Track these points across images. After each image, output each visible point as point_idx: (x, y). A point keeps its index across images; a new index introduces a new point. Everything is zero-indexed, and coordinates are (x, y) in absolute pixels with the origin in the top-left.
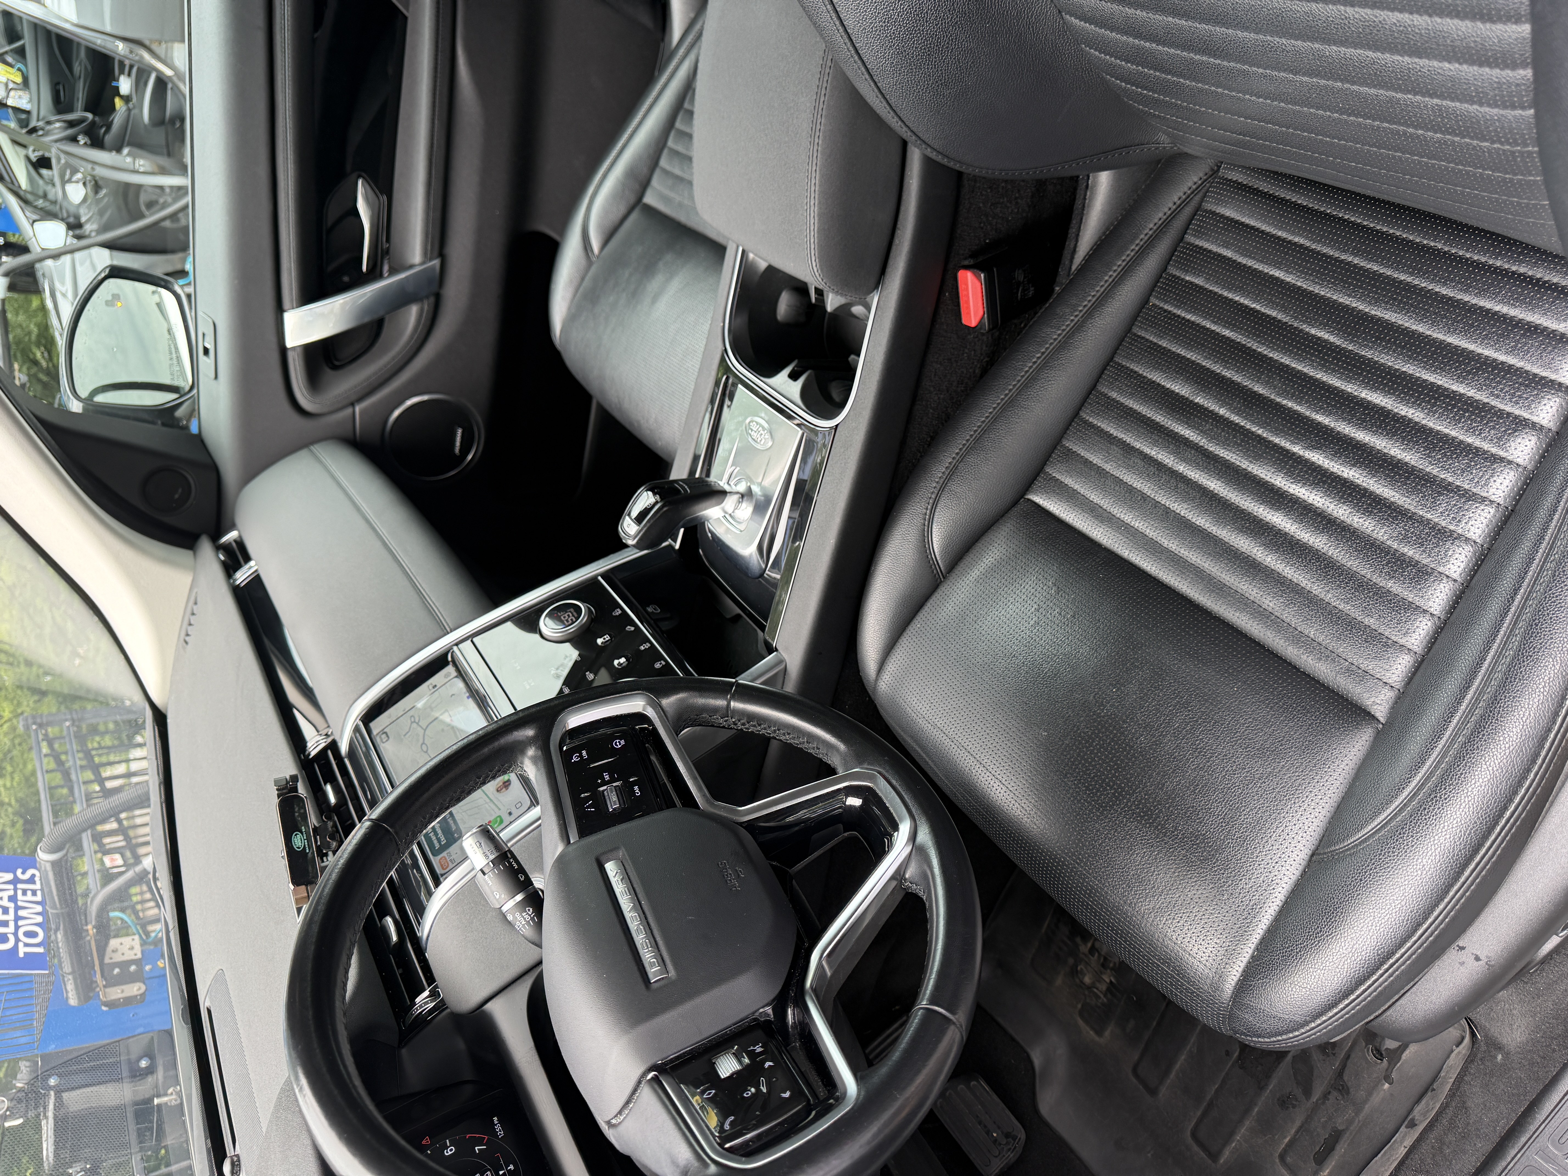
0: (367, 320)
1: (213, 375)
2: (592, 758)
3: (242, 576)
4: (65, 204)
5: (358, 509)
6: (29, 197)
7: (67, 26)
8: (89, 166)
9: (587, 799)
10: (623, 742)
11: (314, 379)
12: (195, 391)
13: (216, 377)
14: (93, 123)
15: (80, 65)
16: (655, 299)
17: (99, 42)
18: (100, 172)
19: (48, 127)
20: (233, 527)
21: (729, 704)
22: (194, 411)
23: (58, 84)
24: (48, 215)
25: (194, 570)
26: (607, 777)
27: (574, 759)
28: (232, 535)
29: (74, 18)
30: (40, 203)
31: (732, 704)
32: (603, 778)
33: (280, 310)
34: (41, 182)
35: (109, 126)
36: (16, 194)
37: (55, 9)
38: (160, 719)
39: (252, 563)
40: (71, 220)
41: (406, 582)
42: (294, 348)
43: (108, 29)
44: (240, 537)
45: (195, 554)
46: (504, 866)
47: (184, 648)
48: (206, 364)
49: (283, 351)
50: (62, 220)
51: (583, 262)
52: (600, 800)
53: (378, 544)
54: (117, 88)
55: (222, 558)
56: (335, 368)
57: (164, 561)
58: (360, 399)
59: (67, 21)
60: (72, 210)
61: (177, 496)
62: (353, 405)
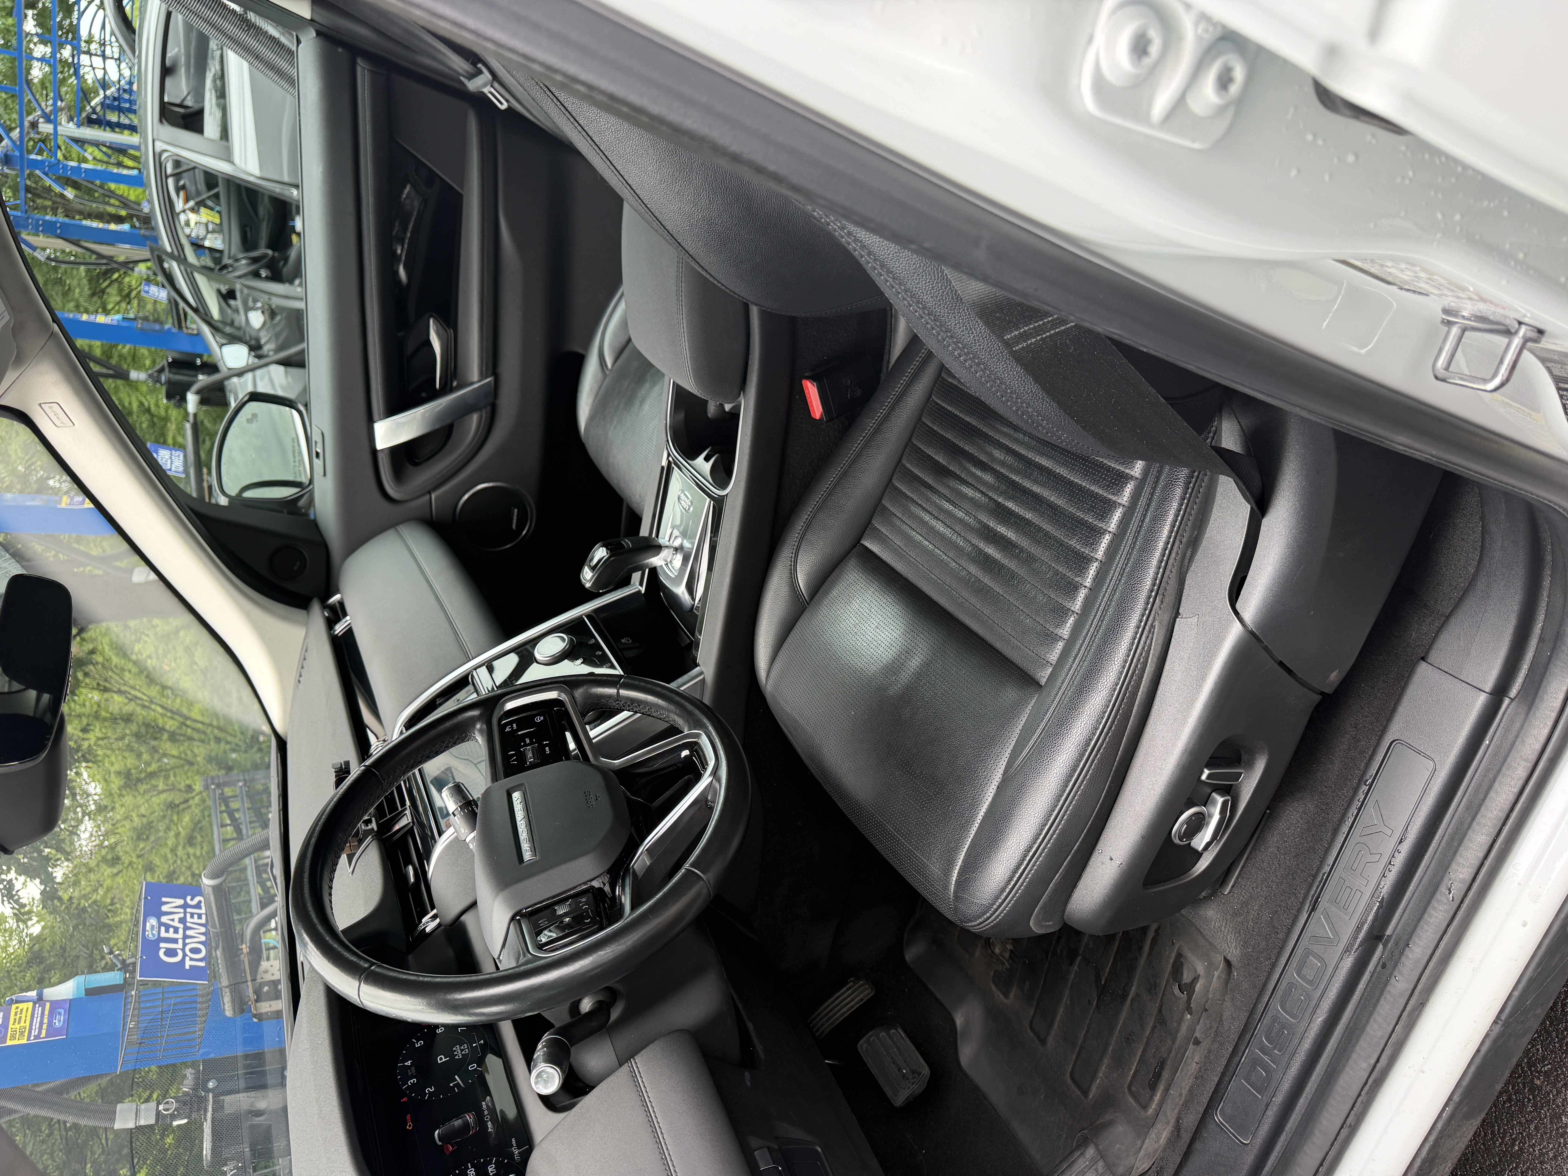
0: (437, 426)
1: (322, 474)
2: (519, 730)
3: (339, 628)
4: (248, 329)
5: (422, 572)
6: (220, 326)
7: (252, 179)
8: (266, 297)
9: (513, 755)
10: (542, 718)
11: (398, 473)
12: (311, 487)
13: (325, 475)
14: (273, 257)
15: (264, 209)
16: (642, 402)
17: (278, 190)
18: (276, 302)
19: (236, 264)
20: (337, 591)
21: (618, 692)
22: (311, 501)
23: (245, 226)
24: (233, 339)
25: (306, 624)
26: (528, 741)
27: (507, 729)
28: (337, 597)
29: (257, 172)
30: (228, 330)
31: (621, 691)
32: (525, 742)
33: (371, 421)
34: (229, 311)
35: (286, 260)
36: (209, 322)
37: (243, 166)
38: (282, 745)
39: (348, 618)
40: (253, 342)
41: (447, 625)
42: (382, 450)
43: (286, 179)
44: (342, 598)
45: (308, 613)
46: (468, 810)
47: (298, 686)
48: (318, 464)
49: (374, 452)
50: (246, 343)
51: (600, 375)
52: (522, 757)
53: (432, 597)
54: (294, 227)
55: (326, 614)
56: (416, 464)
57: (284, 618)
58: (436, 488)
59: (252, 175)
60: (253, 334)
61: (296, 568)
62: (430, 493)
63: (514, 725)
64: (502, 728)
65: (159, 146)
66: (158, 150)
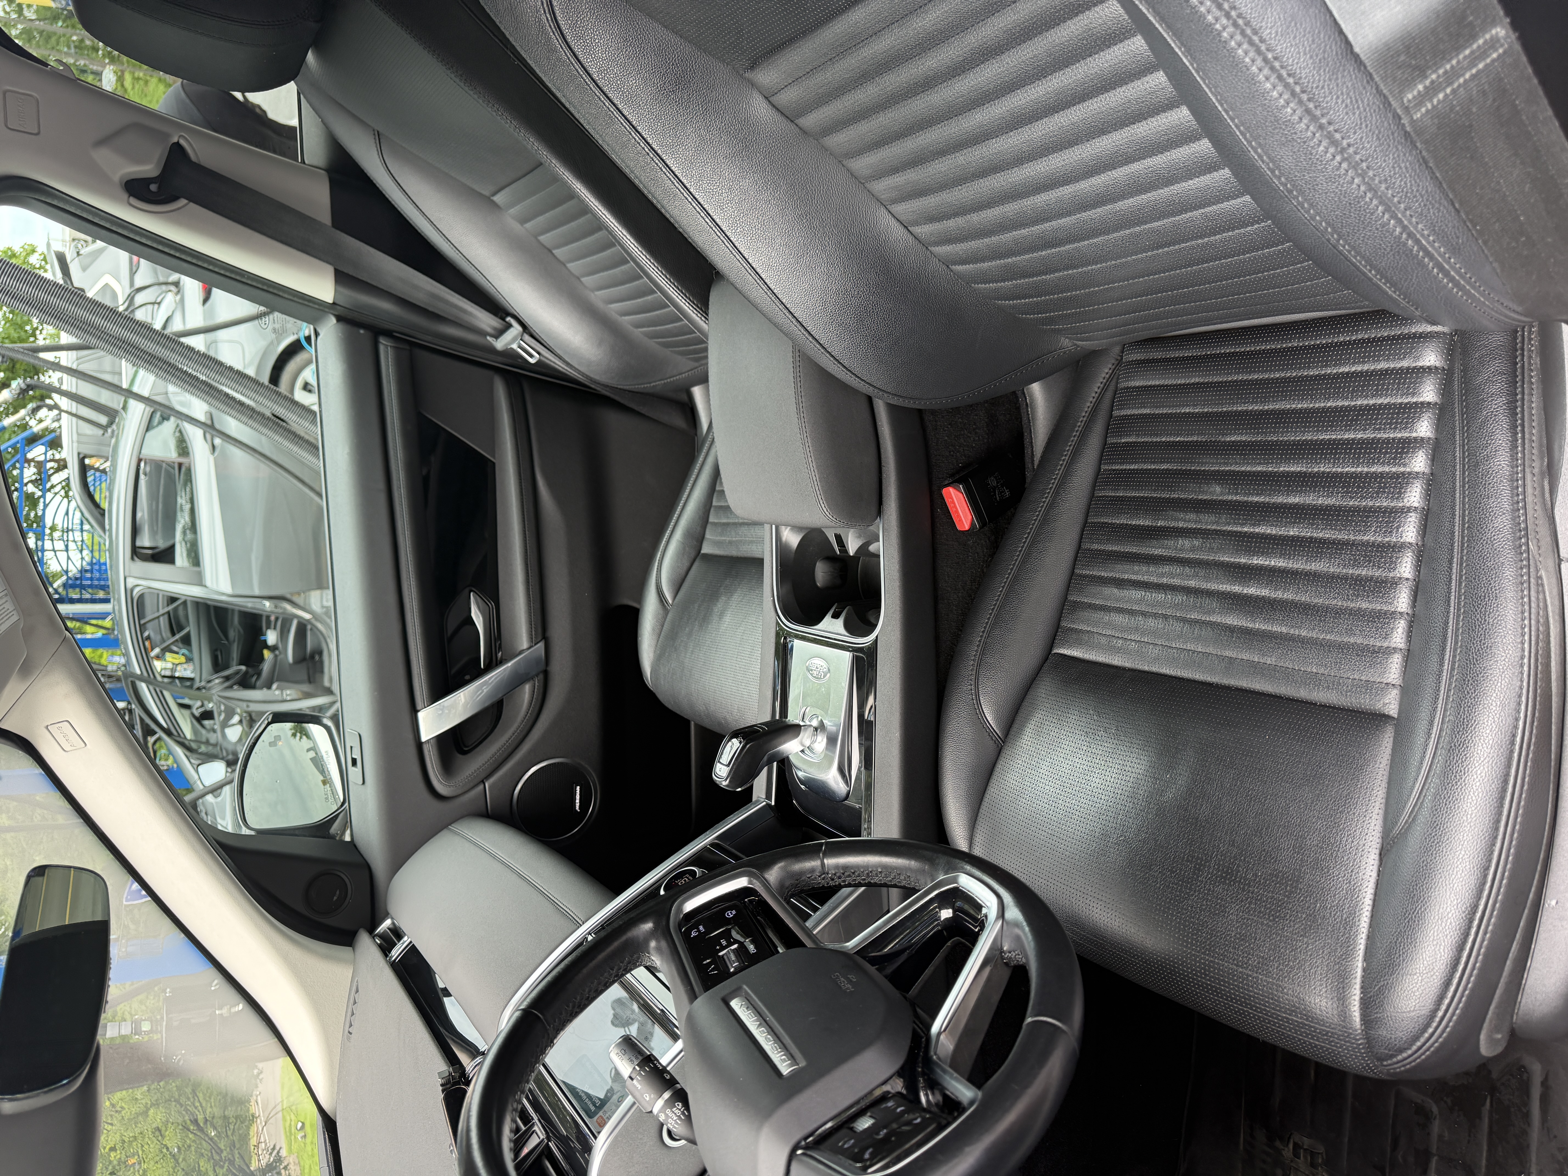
0: (485, 705)
1: (361, 782)
2: (709, 931)
3: (396, 952)
4: (225, 745)
5: (494, 857)
6: (194, 746)
7: (224, 598)
8: (244, 705)
9: (709, 964)
10: (734, 912)
11: (446, 767)
12: (346, 804)
13: (364, 783)
14: (246, 673)
15: (235, 631)
16: (721, 615)
17: (250, 605)
18: (254, 707)
19: (210, 685)
20: (386, 915)
21: (823, 864)
22: (348, 823)
23: (216, 650)
24: (210, 757)
25: (354, 962)
26: (724, 943)
27: (694, 934)
28: (388, 923)
29: (229, 591)
30: (203, 749)
31: (825, 861)
32: (721, 944)
33: (414, 711)
34: (204, 732)
35: (259, 674)
36: (182, 745)
37: (215, 587)
38: (330, 1125)
39: (405, 938)
40: (230, 757)
42: (428, 741)
43: (257, 592)
44: (393, 923)
45: (354, 948)
46: (649, 1067)
47: (349, 1039)
48: (354, 773)
49: (419, 745)
50: (222, 759)
51: (661, 614)
52: (721, 963)
54: (265, 641)
55: (379, 944)
56: (465, 753)
57: (327, 957)
58: (488, 777)
59: (223, 594)
60: (230, 748)
61: (335, 898)
62: (483, 782)
63: (701, 928)
64: (686, 936)
65: (131, 582)
66: (129, 586)
